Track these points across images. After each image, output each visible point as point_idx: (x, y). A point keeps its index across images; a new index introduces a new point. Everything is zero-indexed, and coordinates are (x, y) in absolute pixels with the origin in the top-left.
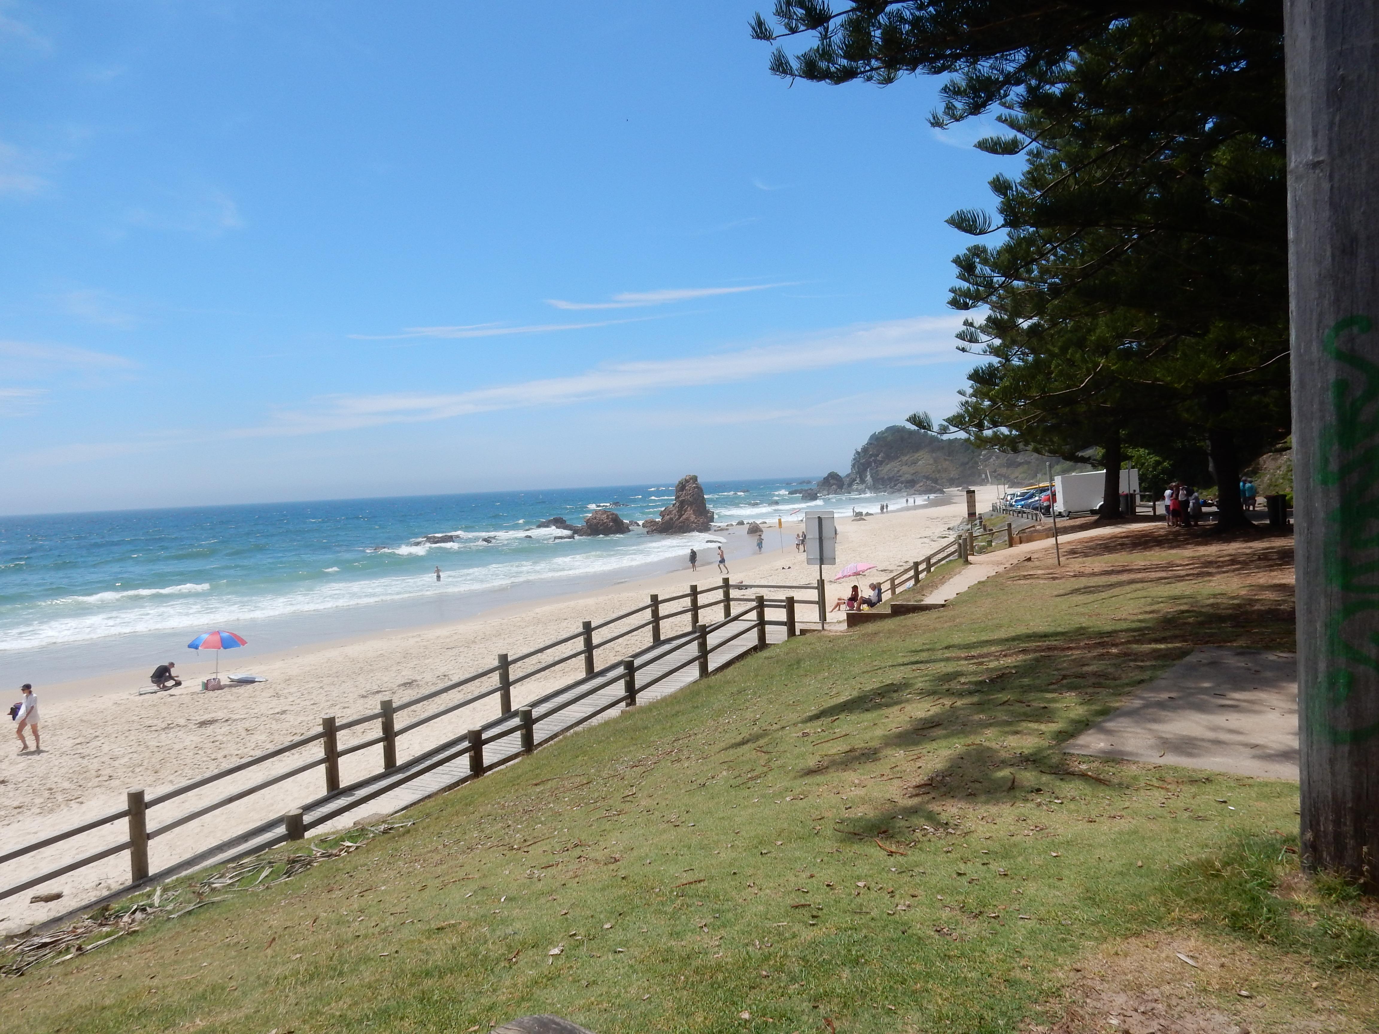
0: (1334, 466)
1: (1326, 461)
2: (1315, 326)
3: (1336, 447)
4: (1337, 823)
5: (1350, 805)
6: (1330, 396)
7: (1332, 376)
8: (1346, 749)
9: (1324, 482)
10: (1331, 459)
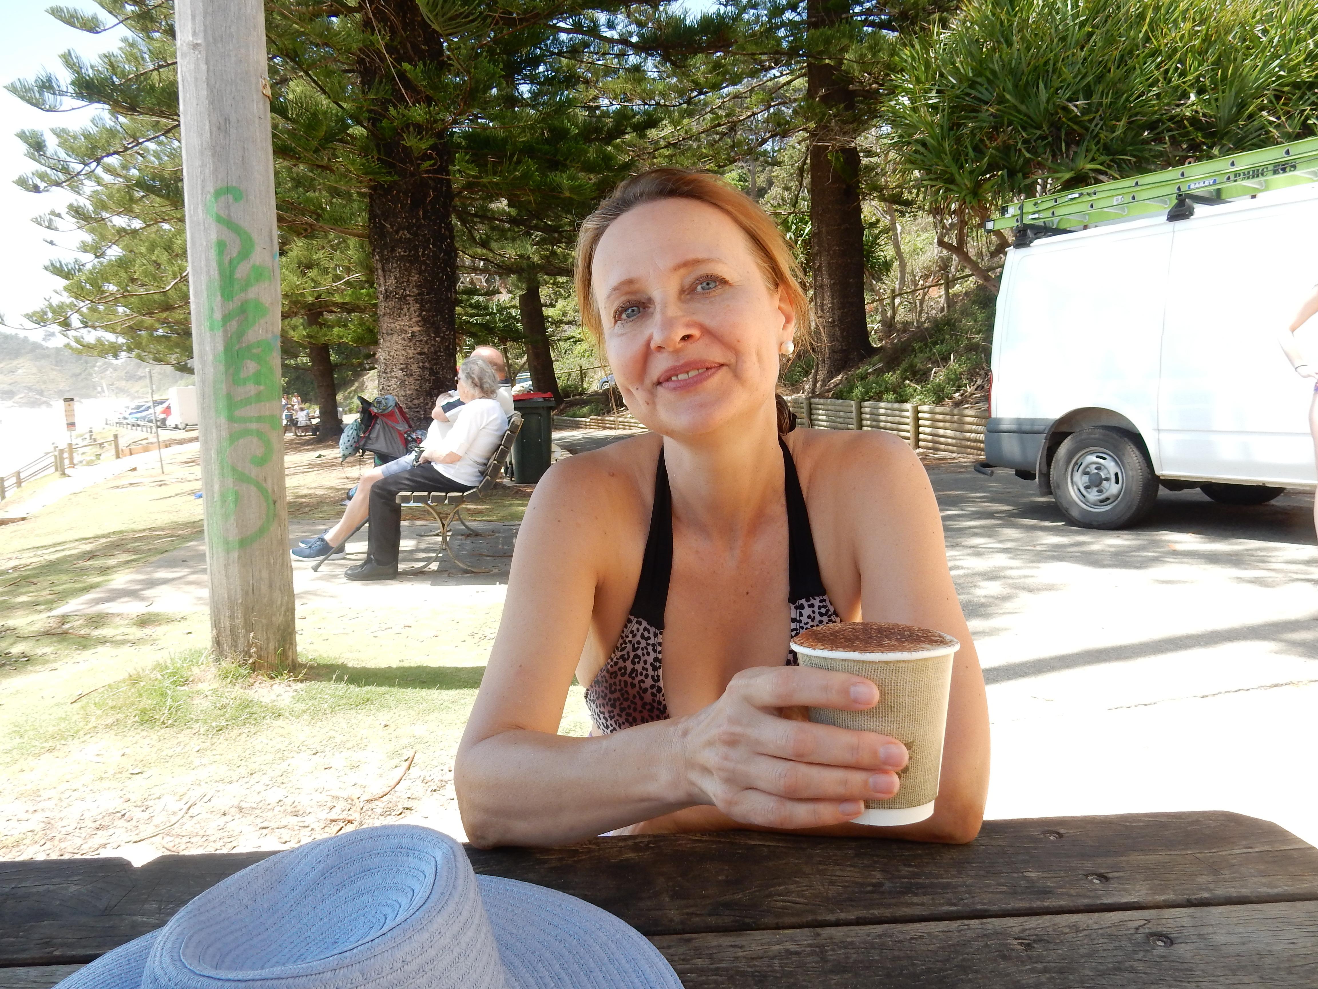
0: (218, 315)
1: (212, 310)
2: (199, 191)
3: (219, 298)
4: (232, 617)
5: (240, 601)
6: (213, 254)
7: (214, 237)
8: (236, 555)
9: (212, 329)
10: (215, 308)
